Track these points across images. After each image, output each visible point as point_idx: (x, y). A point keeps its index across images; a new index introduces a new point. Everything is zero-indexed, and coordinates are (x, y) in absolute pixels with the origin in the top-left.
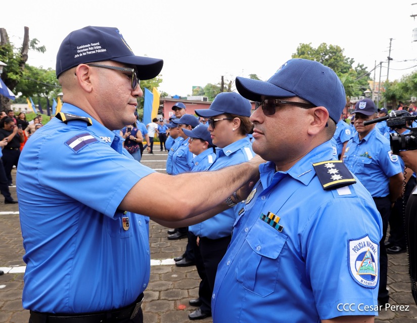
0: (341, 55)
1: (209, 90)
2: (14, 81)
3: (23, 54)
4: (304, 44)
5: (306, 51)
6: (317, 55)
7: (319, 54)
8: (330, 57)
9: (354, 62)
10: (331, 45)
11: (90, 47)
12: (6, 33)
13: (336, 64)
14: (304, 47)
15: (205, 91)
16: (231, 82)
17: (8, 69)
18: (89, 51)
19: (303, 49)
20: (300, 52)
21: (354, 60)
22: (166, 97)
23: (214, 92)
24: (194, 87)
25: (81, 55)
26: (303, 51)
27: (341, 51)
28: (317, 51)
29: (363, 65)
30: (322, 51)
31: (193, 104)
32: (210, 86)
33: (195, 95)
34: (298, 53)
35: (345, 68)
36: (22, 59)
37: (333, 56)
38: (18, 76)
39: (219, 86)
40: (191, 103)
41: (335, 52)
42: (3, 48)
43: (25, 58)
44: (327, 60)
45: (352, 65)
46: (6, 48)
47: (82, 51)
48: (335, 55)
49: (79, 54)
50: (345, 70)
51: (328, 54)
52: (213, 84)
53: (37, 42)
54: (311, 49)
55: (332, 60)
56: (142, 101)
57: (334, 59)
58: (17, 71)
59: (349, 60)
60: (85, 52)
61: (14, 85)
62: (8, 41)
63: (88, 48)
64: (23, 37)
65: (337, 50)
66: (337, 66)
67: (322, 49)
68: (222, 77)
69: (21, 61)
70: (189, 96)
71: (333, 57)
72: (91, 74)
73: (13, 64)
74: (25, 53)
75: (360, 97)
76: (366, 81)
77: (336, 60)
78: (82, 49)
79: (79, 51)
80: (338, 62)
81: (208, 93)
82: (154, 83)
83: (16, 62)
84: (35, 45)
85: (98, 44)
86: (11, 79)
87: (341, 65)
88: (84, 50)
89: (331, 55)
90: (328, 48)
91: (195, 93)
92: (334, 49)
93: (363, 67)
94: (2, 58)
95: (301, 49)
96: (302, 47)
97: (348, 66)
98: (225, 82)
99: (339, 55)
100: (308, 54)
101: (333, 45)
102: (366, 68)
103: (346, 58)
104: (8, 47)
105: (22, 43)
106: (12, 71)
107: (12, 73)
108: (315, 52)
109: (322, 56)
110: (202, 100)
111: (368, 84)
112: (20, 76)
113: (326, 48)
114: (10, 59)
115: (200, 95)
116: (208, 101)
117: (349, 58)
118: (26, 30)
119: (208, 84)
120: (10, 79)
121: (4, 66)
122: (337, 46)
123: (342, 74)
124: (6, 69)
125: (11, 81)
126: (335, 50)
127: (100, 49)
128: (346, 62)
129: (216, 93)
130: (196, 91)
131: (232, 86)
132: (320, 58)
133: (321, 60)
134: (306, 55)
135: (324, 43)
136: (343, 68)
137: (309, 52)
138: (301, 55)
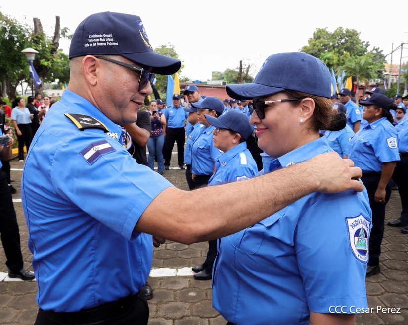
0: (358, 39)
1: (228, 74)
2: (46, 67)
3: (55, 42)
4: (320, 29)
5: (322, 36)
6: (333, 38)
7: (335, 38)
8: (346, 41)
9: (369, 45)
10: (347, 29)
11: (102, 38)
12: (40, 23)
14: (320, 32)
15: (224, 76)
16: (249, 66)
17: (41, 56)
18: (100, 42)
19: (319, 34)
20: (316, 37)
21: (369, 43)
22: (187, 82)
23: (232, 76)
24: (213, 73)
25: (91, 45)
26: (319, 35)
27: (357, 34)
28: (333, 35)
29: (379, 48)
30: (339, 34)
31: (212, 88)
32: (229, 71)
33: (214, 80)
34: (314, 38)
35: (361, 52)
36: (54, 47)
37: (350, 39)
38: (49, 63)
39: (238, 71)
40: (211, 87)
41: (352, 35)
42: (37, 37)
43: (57, 45)
44: (343, 44)
45: (367, 48)
46: (39, 36)
47: (93, 40)
49: (89, 43)
50: (360, 54)
51: (344, 38)
52: (232, 69)
53: (67, 30)
54: (327, 33)
55: (348, 44)
56: (165, 86)
57: (351, 42)
58: (49, 58)
59: (364, 44)
60: (96, 42)
61: (46, 71)
62: (41, 30)
63: (99, 38)
64: (55, 26)
65: (353, 34)
66: (353, 49)
68: (241, 62)
69: (53, 48)
70: (209, 80)
71: (349, 41)
72: (98, 66)
73: (45, 52)
74: (56, 41)
75: (376, 79)
76: (382, 64)
77: (352, 44)
78: (94, 38)
79: (90, 40)
80: (354, 45)
81: (227, 77)
83: (48, 49)
84: (66, 33)
85: (111, 36)
86: (44, 65)
87: (357, 48)
88: (95, 40)
89: (347, 38)
90: (344, 32)
91: (215, 78)
92: (351, 32)
93: (379, 50)
94: (35, 46)
95: (317, 34)
96: (318, 32)
97: (363, 49)
98: (243, 67)
99: (356, 38)
101: (349, 29)
102: (382, 51)
103: (361, 41)
104: (41, 36)
105: (54, 32)
106: (44, 58)
107: (44, 60)
108: (331, 36)
109: (339, 40)
110: (221, 84)
111: (384, 67)
112: (52, 62)
113: (342, 32)
114: (42, 46)
115: (219, 79)
117: (364, 42)
118: (58, 19)
119: (227, 69)
120: (42, 66)
121: (36, 53)
122: (353, 30)
123: (358, 57)
124: (39, 57)
125: (43, 67)
126: (351, 34)
127: (112, 42)
128: (361, 45)
129: (234, 77)
130: (215, 76)
131: (250, 70)
132: (337, 42)
133: (337, 44)
134: (322, 39)
135: (340, 27)
136: (358, 51)
137: (325, 37)
138: (317, 39)
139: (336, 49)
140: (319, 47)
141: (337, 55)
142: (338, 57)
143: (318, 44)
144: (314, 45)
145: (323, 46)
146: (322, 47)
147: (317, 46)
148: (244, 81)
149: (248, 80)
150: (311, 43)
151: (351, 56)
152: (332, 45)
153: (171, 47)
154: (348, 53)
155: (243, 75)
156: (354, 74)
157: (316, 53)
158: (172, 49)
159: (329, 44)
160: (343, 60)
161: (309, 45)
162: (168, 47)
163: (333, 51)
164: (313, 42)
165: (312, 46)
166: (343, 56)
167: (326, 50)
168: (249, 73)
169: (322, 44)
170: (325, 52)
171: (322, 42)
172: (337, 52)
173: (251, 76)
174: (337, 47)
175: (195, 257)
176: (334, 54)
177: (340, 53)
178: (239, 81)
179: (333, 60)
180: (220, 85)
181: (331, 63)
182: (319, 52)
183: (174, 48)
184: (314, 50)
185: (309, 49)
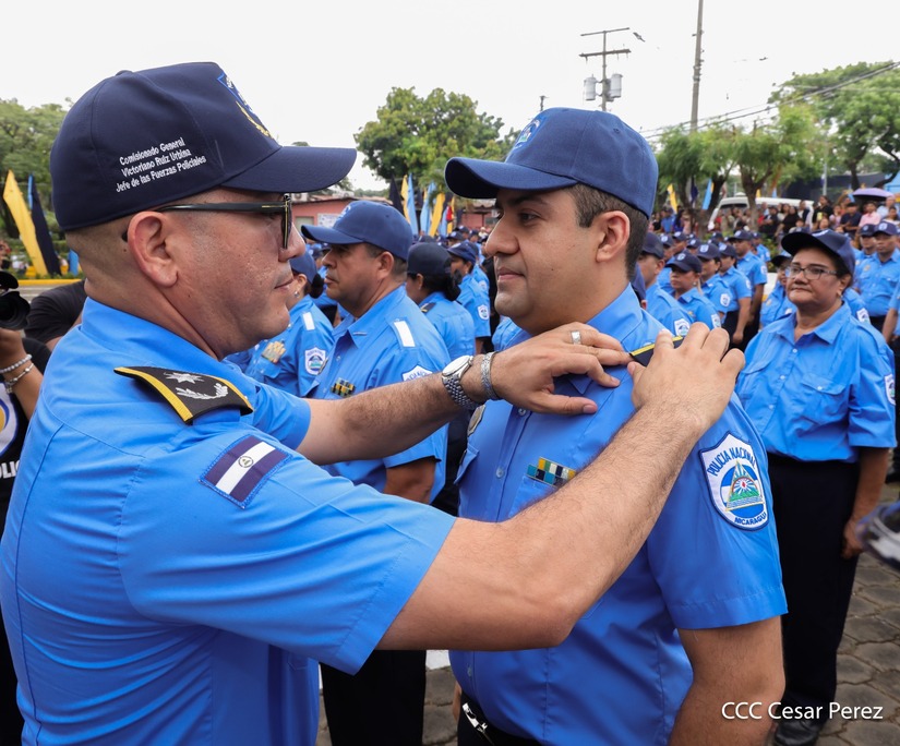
0: (473, 113)
4: (400, 89)
5: (404, 104)
6: (427, 111)
7: (431, 109)
8: (452, 117)
9: (502, 124)
10: (452, 93)
11: (160, 155)
13: (463, 131)
14: (401, 95)
18: (157, 169)
19: (399, 99)
20: (393, 103)
21: (502, 121)
25: (135, 182)
27: (471, 105)
28: (426, 104)
30: (437, 102)
34: (390, 107)
35: (486, 137)
37: (458, 114)
41: (462, 106)
44: (446, 122)
45: (499, 131)
47: (134, 169)
48: (460, 114)
49: (128, 179)
51: (447, 111)
54: (415, 98)
55: (455, 123)
60: (147, 172)
63: (152, 159)
65: (464, 104)
66: (465, 135)
67: (436, 100)
71: (457, 117)
72: (170, 233)
77: (462, 124)
78: (137, 163)
80: (466, 127)
85: (181, 143)
88: (142, 167)
89: (453, 112)
90: (447, 100)
92: (459, 100)
95: (395, 99)
96: (397, 95)
99: (469, 112)
100: (409, 109)
101: (456, 93)
108: (422, 105)
109: (437, 114)
113: (444, 98)
117: (493, 117)
122: (464, 96)
126: (460, 104)
127: (188, 159)
132: (434, 117)
133: (435, 123)
134: (404, 111)
135: (439, 89)
137: (411, 106)
138: (395, 109)
139: (433, 132)
140: (399, 126)
141: (435, 144)
142: (437, 147)
143: (396, 120)
144: (389, 122)
145: (408, 123)
146: (404, 128)
147: (395, 125)
150: (383, 117)
151: (461, 147)
152: (426, 124)
154: (456, 141)
157: (393, 138)
159: (418, 121)
160: (446, 155)
161: (378, 121)
163: (427, 136)
164: (387, 116)
165: (384, 123)
166: (445, 147)
167: (415, 133)
169: (405, 121)
170: (410, 138)
171: (405, 116)
172: (435, 138)
174: (435, 127)
176: (428, 143)
177: (440, 141)
179: (426, 154)
181: (423, 160)
182: (398, 137)
184: (388, 132)
185: (378, 131)
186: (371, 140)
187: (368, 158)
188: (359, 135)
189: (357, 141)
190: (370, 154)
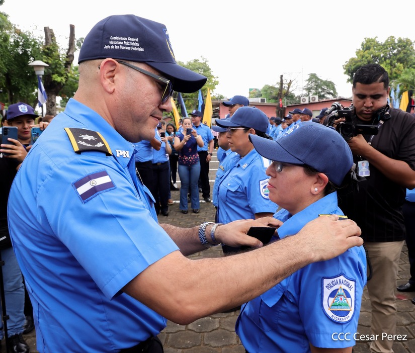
0: (412, 48)
1: (266, 91)
2: (59, 83)
4: (369, 39)
5: (371, 46)
6: (385, 49)
7: (387, 48)
8: (399, 52)
10: (400, 38)
13: (406, 59)
14: (370, 42)
15: (262, 93)
16: (291, 81)
17: (53, 71)
18: (123, 46)
19: (369, 44)
20: (365, 46)
22: (222, 99)
23: (271, 93)
24: (250, 90)
25: (112, 47)
26: (368, 45)
27: (411, 44)
28: (384, 45)
30: (390, 44)
32: (268, 87)
33: (251, 97)
34: (363, 49)
38: (63, 78)
39: (278, 86)
44: (395, 55)
47: (114, 42)
48: (404, 49)
51: (396, 49)
52: (271, 85)
54: (377, 43)
55: (402, 55)
57: (404, 53)
60: (119, 45)
61: (59, 88)
63: (123, 41)
65: (407, 43)
66: (407, 61)
67: (390, 43)
68: (282, 76)
71: (402, 52)
77: (405, 55)
78: (116, 40)
80: (408, 56)
81: (266, 94)
82: (211, 85)
85: (137, 40)
87: (411, 60)
88: (118, 42)
89: (400, 49)
90: (396, 42)
91: (252, 95)
92: (404, 42)
96: (367, 42)
98: (284, 82)
99: (410, 48)
101: (402, 38)
106: (57, 73)
107: (56, 75)
108: (381, 46)
109: (390, 51)
110: (260, 102)
113: (394, 41)
115: (257, 97)
116: (265, 102)
119: (266, 85)
120: (55, 82)
122: (407, 39)
123: (413, 69)
124: (51, 71)
125: (56, 84)
126: (405, 44)
127: (137, 47)
129: (274, 94)
130: (252, 93)
131: (292, 85)
132: (388, 53)
133: (388, 56)
134: (372, 50)
135: (391, 37)
136: (412, 63)
137: (375, 48)
138: (366, 50)
139: (388, 61)
140: (369, 58)
141: (389, 67)
142: (391, 69)
143: (367, 55)
144: (363, 57)
145: (373, 57)
146: (371, 59)
148: (285, 98)
149: (289, 97)
150: (359, 54)
151: (404, 68)
152: (383, 56)
153: (204, 62)
154: (402, 65)
155: (284, 92)
156: (411, 87)
158: (205, 63)
159: (379, 55)
160: (396, 73)
161: (356, 57)
162: (201, 61)
163: (385, 63)
164: (362, 53)
165: (360, 58)
166: (395, 69)
168: (290, 90)
169: (372, 56)
171: (372, 53)
172: (389, 64)
173: (292, 92)
174: (389, 58)
175: (229, 345)
177: (391, 65)
178: (279, 97)
180: (258, 103)
183: (207, 63)
184: (362, 63)
185: (357, 62)
186: (353, 67)
187: (350, 77)
188: (346, 66)
189: (344, 69)
190: (352, 76)
